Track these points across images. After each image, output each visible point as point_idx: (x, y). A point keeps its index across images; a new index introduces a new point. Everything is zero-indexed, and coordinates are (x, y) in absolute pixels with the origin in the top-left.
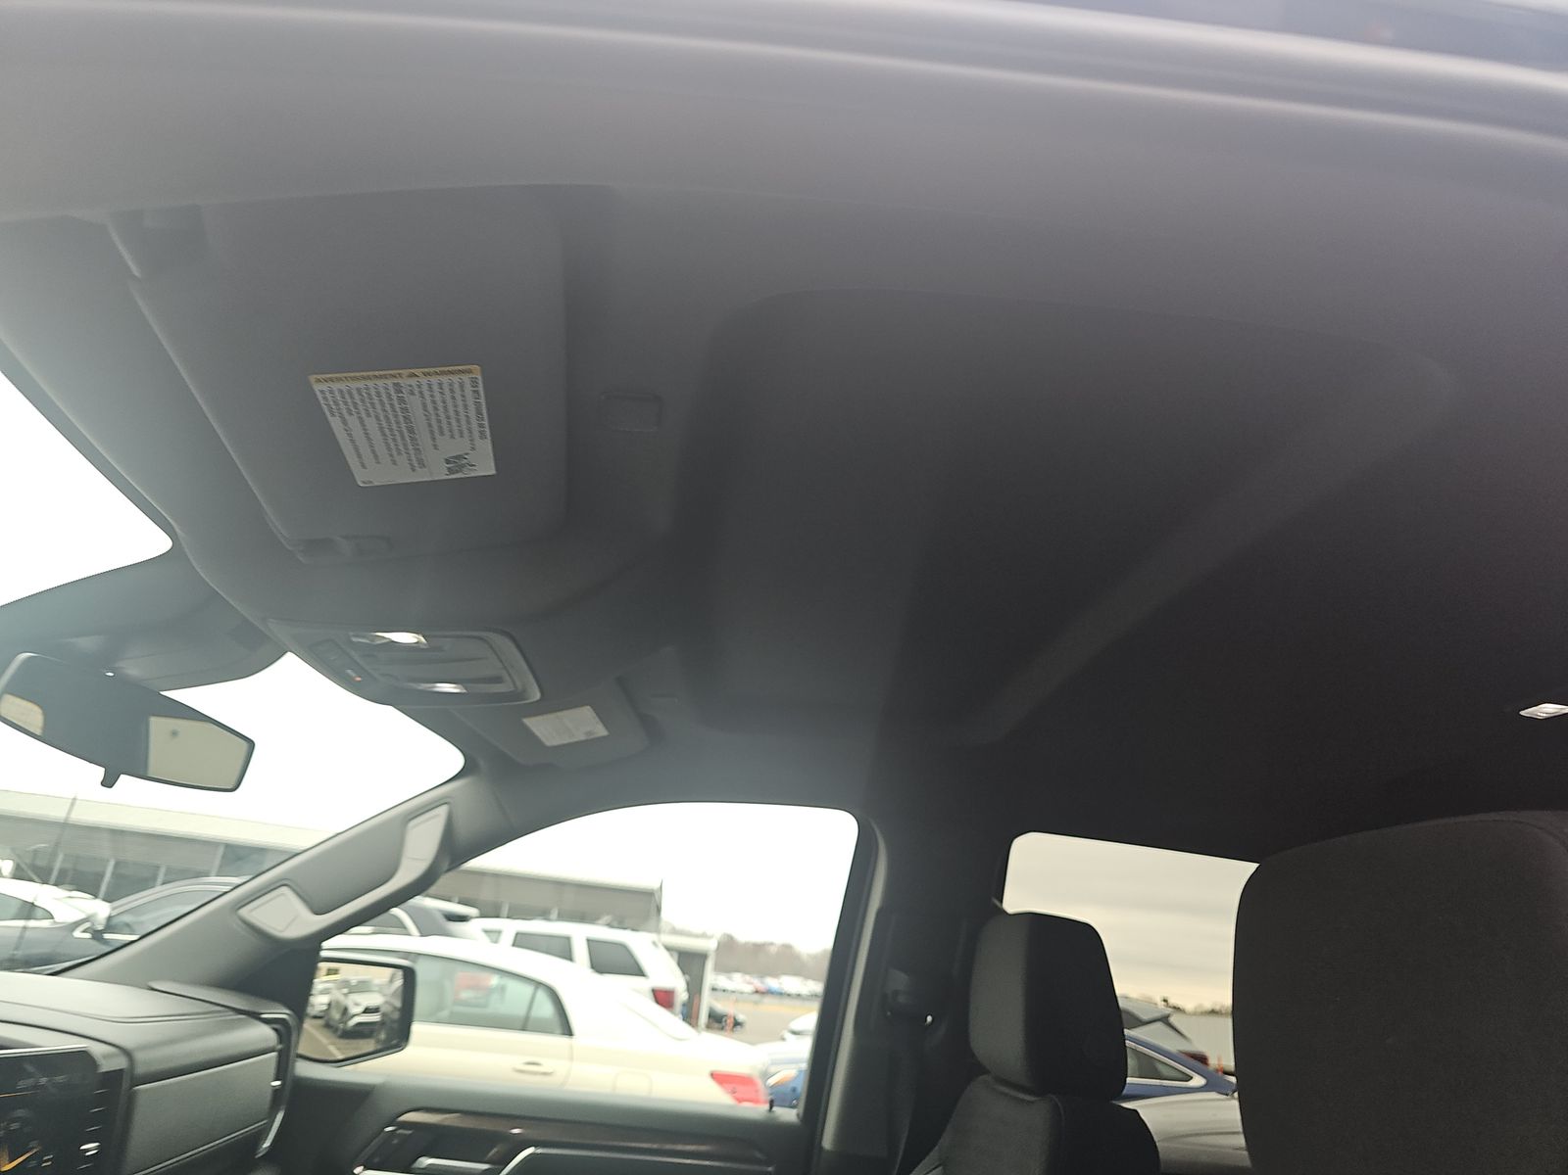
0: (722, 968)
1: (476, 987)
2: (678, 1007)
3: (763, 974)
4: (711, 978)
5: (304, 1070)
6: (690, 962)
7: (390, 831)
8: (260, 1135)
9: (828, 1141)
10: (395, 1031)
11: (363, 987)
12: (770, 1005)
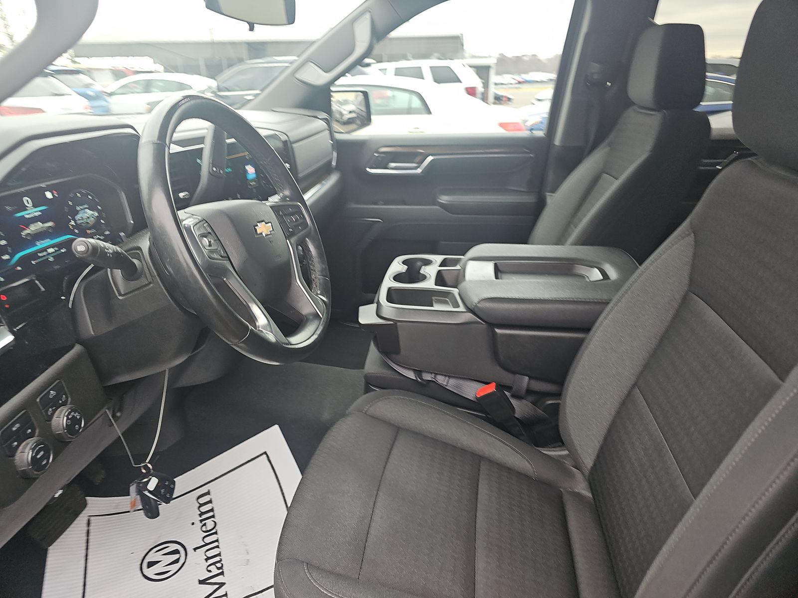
0: (498, 73)
1: (382, 98)
2: (479, 95)
3: (519, 73)
4: (494, 78)
5: (338, 136)
6: (482, 71)
7: (347, 28)
8: (330, 162)
9: (558, 141)
10: (365, 119)
11: (346, 102)
12: (526, 88)
